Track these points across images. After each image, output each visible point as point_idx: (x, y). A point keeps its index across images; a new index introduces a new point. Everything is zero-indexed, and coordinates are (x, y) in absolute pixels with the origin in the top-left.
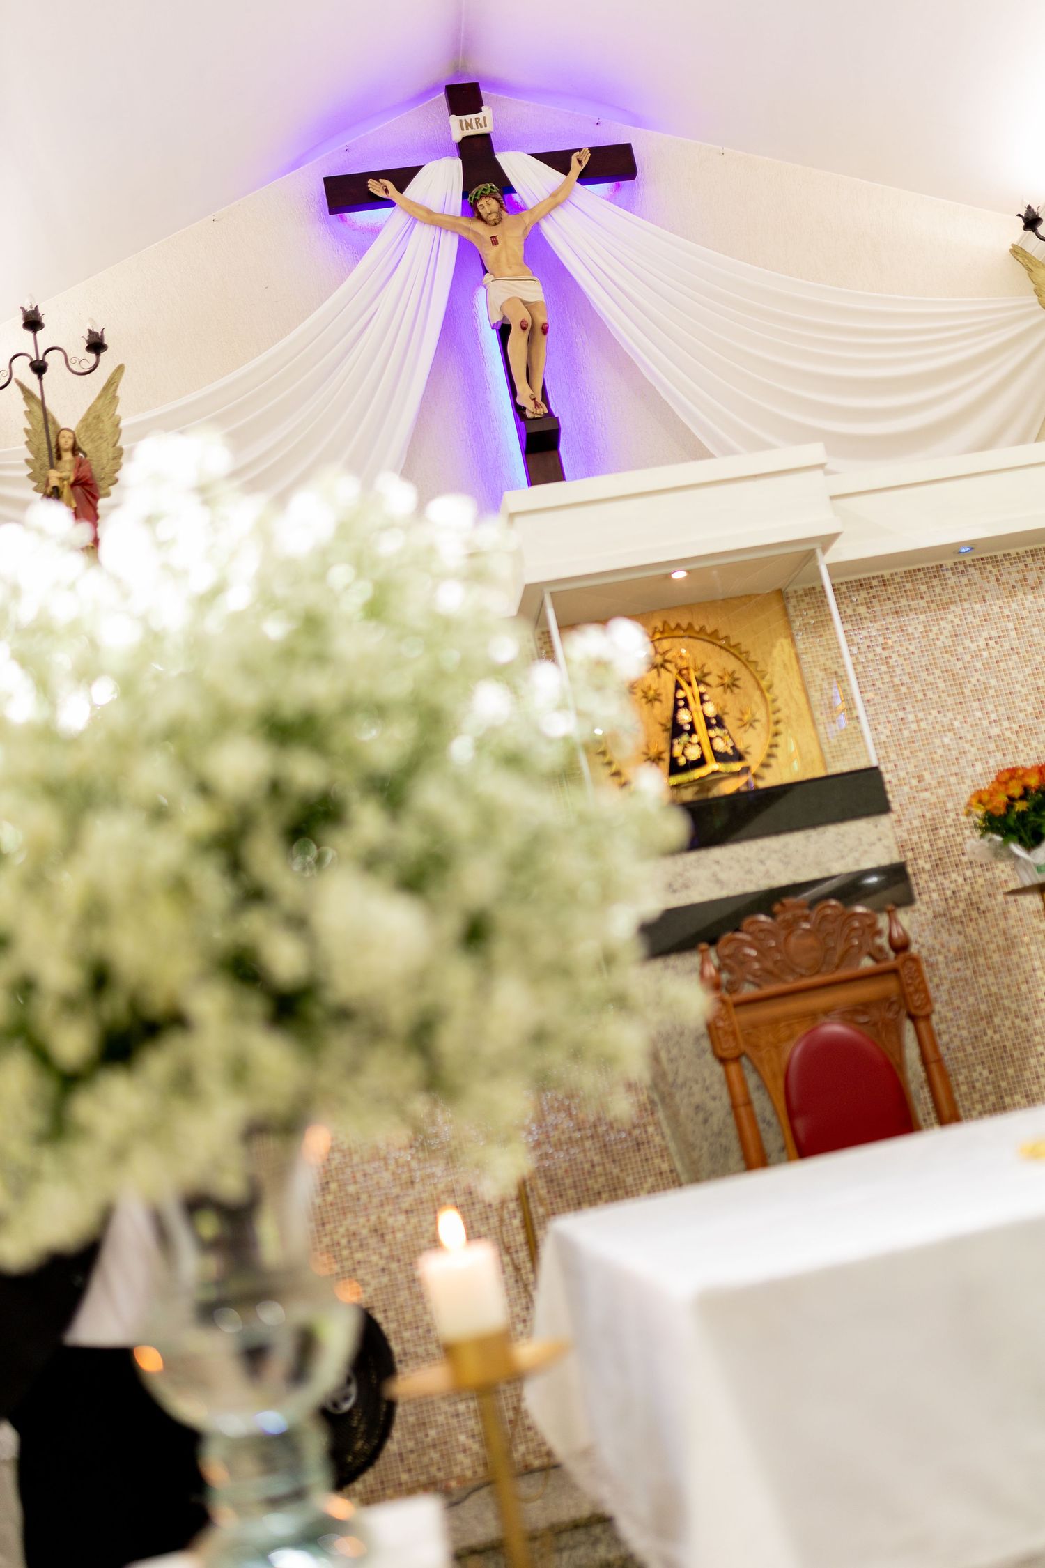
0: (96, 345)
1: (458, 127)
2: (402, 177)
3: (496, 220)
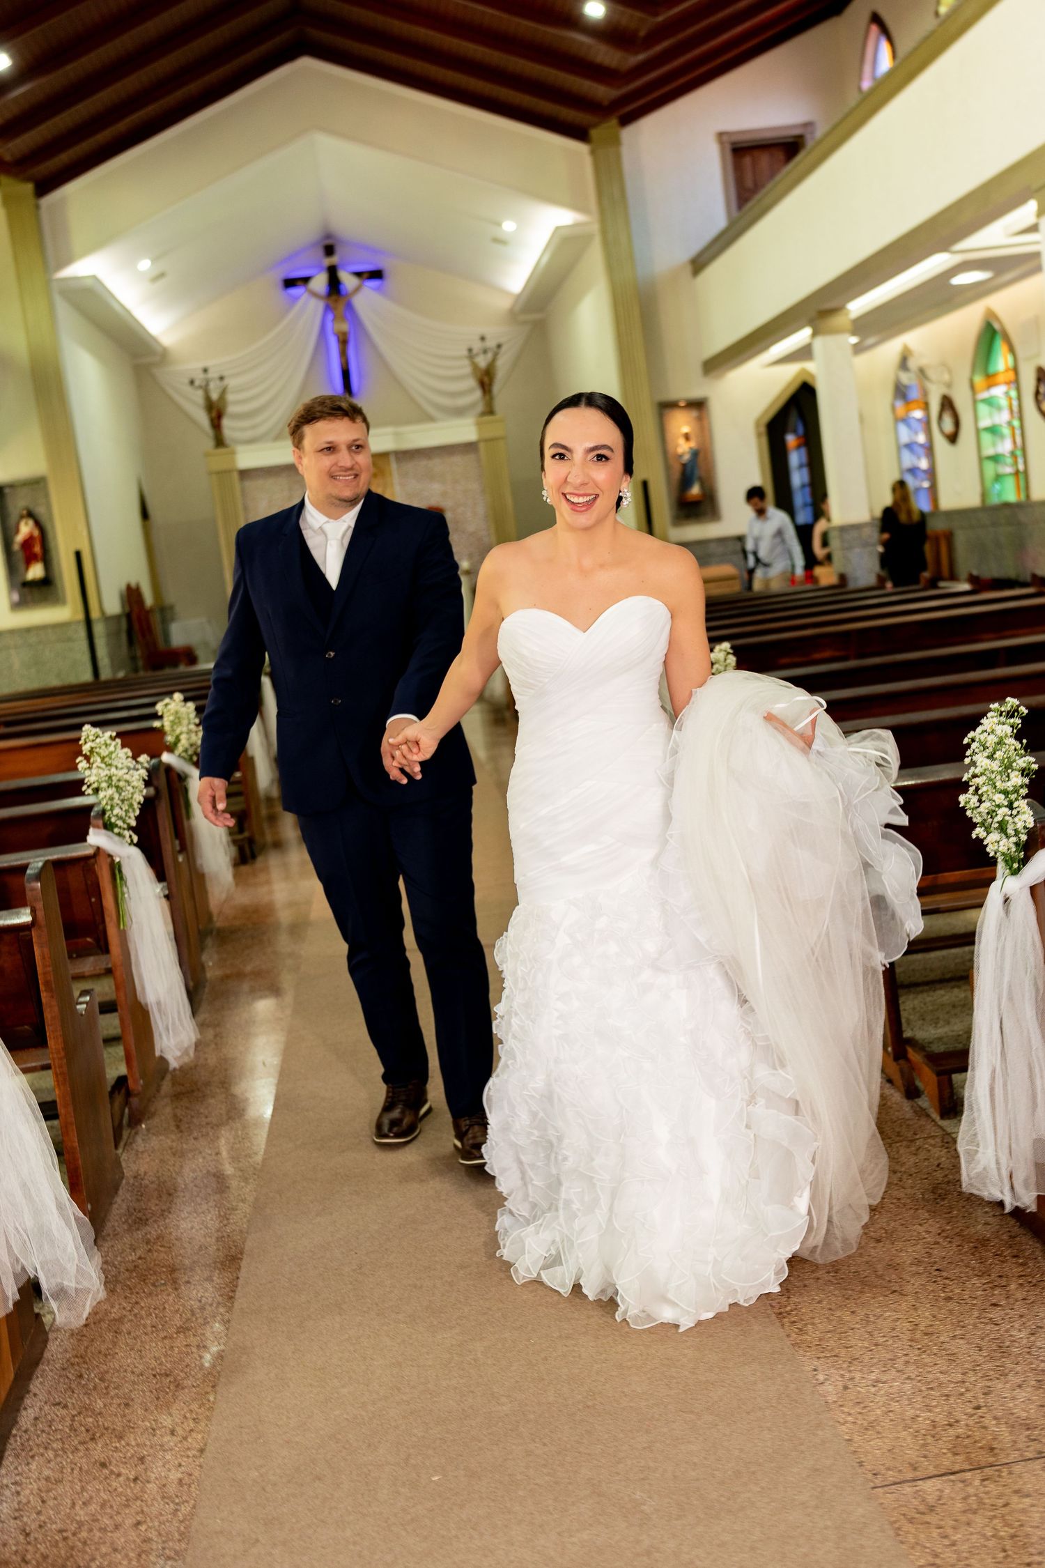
1: (328, 262)
2: (306, 280)
3: (336, 301)
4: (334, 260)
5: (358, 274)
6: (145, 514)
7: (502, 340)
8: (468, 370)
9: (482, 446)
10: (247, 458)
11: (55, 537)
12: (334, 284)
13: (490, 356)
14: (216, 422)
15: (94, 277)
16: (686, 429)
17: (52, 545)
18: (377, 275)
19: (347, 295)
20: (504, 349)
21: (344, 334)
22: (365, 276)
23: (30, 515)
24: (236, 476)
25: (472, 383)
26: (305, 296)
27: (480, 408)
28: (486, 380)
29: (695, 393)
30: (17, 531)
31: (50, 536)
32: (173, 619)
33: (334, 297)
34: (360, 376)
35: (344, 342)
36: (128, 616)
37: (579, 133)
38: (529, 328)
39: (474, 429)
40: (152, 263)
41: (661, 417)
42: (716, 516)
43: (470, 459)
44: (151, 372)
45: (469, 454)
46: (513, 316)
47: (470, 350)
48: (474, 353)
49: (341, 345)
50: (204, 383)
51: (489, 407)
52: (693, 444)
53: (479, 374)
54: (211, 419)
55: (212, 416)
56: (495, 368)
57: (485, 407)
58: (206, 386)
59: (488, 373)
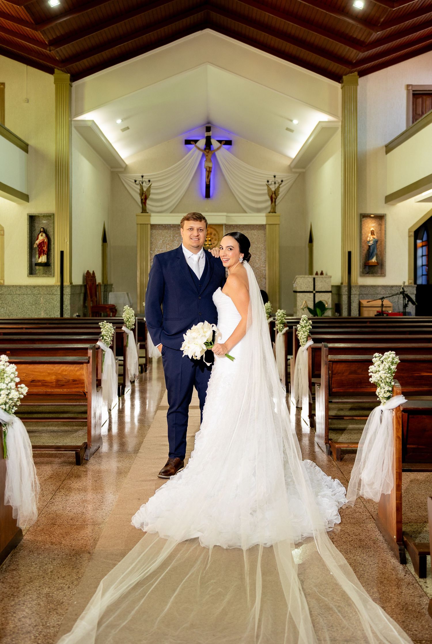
0: (149, 181)
1: (207, 134)
2: (196, 141)
3: (208, 152)
4: (210, 134)
5: (220, 141)
6: (104, 240)
7: (284, 179)
8: (266, 191)
9: (267, 226)
10: (155, 219)
11: (54, 244)
12: (208, 144)
13: (277, 185)
14: (144, 201)
15: (93, 121)
16: (372, 229)
17: (52, 246)
18: (229, 143)
19: (214, 150)
20: (283, 183)
21: (210, 168)
22: (224, 142)
23: (45, 231)
24: (149, 226)
25: (267, 198)
26: (194, 148)
27: (269, 210)
28: (274, 195)
29: (380, 212)
30: (37, 239)
31: (52, 243)
32: (111, 291)
33: (207, 151)
34: (214, 189)
35: (209, 172)
36: (85, 286)
37: (337, 77)
38: (297, 175)
39: (265, 218)
40: (122, 121)
41: (361, 221)
42: (383, 274)
43: (261, 232)
44: (118, 176)
45: (261, 230)
46: (290, 169)
47: (268, 181)
48: (269, 183)
49: (207, 173)
50: (141, 182)
51: (273, 209)
52: (375, 237)
53: (271, 194)
54: (142, 200)
55: (142, 198)
56: (279, 191)
57: (271, 209)
58: (141, 184)
59: (275, 193)
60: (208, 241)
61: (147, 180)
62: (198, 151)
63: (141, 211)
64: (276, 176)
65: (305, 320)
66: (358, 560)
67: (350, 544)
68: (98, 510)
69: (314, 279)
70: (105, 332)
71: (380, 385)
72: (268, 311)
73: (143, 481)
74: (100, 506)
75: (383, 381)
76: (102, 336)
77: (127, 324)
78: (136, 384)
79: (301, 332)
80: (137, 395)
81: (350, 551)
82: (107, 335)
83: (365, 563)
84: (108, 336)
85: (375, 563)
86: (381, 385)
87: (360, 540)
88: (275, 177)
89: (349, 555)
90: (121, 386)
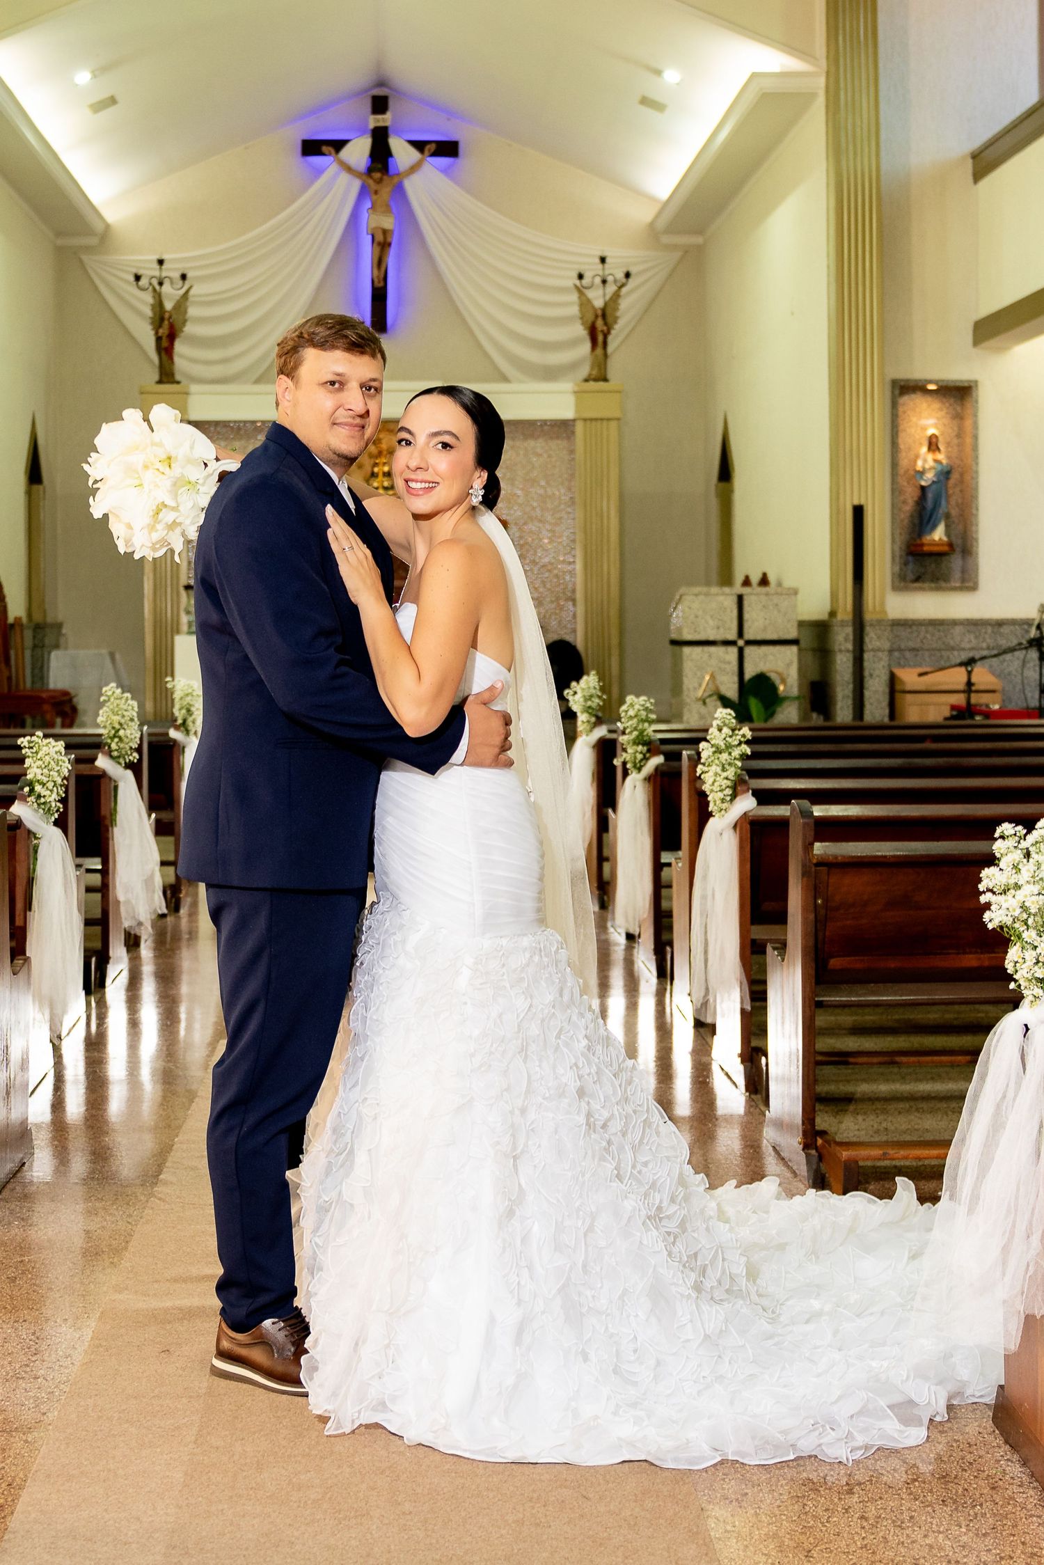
0: (184, 277)
1: (373, 121)
2: (338, 145)
3: (380, 181)
4: (386, 119)
5: (419, 145)
6: (34, 474)
7: (633, 270)
8: (574, 310)
9: (579, 427)
10: (207, 403)
12: (380, 154)
13: (611, 289)
14: (166, 345)
16: (931, 431)
18: (448, 149)
19: (398, 174)
20: (632, 283)
21: (385, 232)
22: (433, 147)
25: (581, 331)
26: (333, 168)
27: (585, 371)
28: (600, 323)
29: (957, 373)
32: (57, 646)
33: (377, 175)
34: (402, 304)
35: (383, 244)
38: (677, 255)
39: (571, 400)
40: (95, 76)
41: (894, 405)
42: (969, 583)
43: (557, 447)
44: (81, 261)
45: (558, 438)
46: (654, 234)
47: (581, 277)
48: (585, 282)
49: (377, 250)
50: (155, 282)
51: (600, 369)
52: (941, 456)
53: (590, 317)
54: (159, 339)
55: (160, 334)
56: (616, 309)
57: (592, 368)
58: (157, 287)
59: (604, 316)
60: (381, 474)
61: (177, 275)
62: (344, 177)
63: (156, 377)
64: (608, 260)
65: (725, 725)
66: (941, 1549)
67: (911, 1494)
68: (21, 1382)
69: (740, 599)
70: (39, 771)
71: (1019, 937)
72: (589, 703)
73: (176, 1281)
74: (27, 1365)
75: (1030, 921)
76: (31, 784)
77: (114, 746)
78: (146, 951)
79: (715, 768)
80: (149, 988)
81: (912, 1517)
82: (45, 780)
83: (965, 1557)
84: (50, 785)
85: (1002, 1558)
86: (1025, 935)
87: (944, 1477)
88: (603, 260)
89: (909, 1531)
90: (94, 960)
